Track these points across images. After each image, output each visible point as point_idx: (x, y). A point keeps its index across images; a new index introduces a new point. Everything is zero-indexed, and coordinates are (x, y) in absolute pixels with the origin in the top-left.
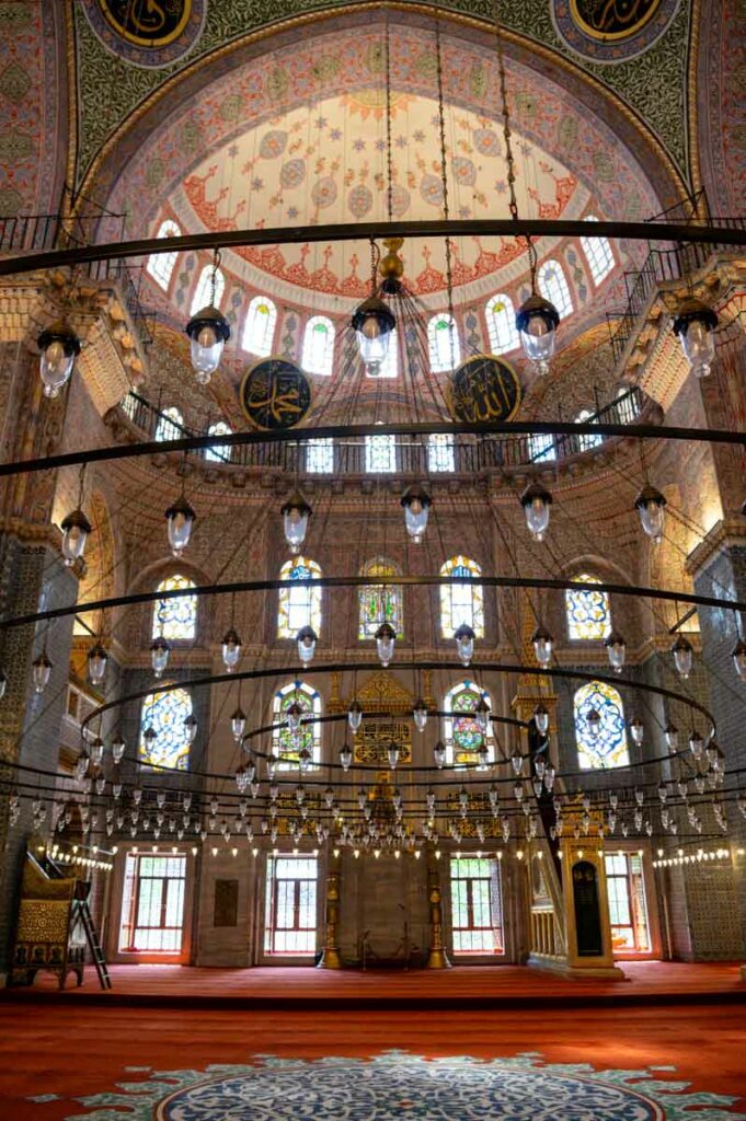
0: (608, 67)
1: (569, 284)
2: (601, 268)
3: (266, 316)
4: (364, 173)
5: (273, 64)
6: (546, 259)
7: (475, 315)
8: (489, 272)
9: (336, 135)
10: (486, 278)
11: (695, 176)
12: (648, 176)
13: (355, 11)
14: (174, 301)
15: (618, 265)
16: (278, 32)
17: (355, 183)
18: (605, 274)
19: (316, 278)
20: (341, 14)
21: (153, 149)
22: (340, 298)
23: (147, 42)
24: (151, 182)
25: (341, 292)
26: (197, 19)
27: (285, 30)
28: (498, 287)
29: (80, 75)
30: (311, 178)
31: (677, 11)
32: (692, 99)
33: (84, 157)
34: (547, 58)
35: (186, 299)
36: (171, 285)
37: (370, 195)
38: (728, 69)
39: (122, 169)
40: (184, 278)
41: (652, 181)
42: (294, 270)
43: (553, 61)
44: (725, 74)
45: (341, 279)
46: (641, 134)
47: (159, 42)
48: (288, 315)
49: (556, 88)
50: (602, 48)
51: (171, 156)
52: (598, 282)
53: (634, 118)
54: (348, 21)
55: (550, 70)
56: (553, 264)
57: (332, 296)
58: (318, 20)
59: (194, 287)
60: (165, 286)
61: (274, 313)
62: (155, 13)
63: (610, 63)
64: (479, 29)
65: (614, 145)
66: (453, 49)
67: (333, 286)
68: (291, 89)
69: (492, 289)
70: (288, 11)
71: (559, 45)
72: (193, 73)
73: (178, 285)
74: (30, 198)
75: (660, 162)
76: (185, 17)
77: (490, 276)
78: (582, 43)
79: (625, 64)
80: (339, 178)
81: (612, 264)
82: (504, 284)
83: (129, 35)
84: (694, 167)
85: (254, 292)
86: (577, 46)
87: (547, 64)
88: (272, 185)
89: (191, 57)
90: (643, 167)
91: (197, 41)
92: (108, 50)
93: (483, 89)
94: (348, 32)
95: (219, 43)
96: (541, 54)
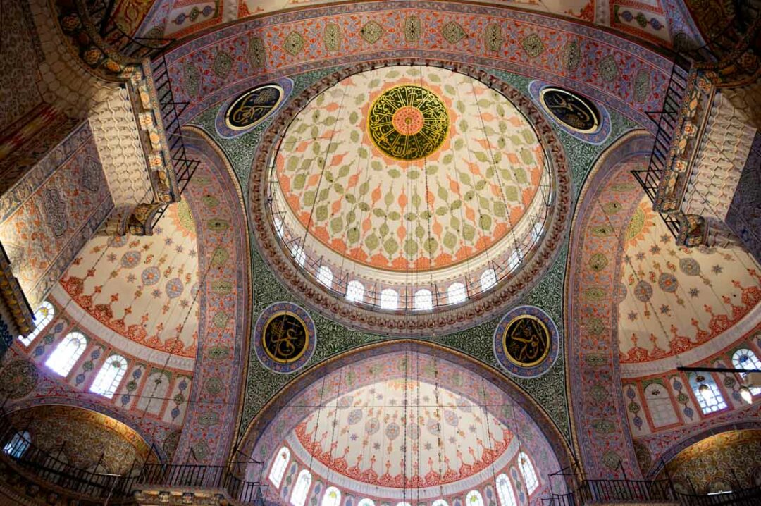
0: (524, 380)
1: (514, 491)
2: (532, 485)
3: (334, 499)
4: (395, 416)
5: (348, 370)
6: (500, 472)
7: (460, 502)
8: (468, 476)
9: (380, 397)
10: (465, 480)
11: (576, 445)
12: (551, 444)
13: (393, 343)
14: (282, 495)
15: (540, 485)
16: (352, 354)
17: (390, 421)
18: (534, 489)
19: (366, 474)
20: (385, 345)
21: (281, 417)
22: (379, 487)
23: (284, 361)
24: (278, 432)
25: (380, 484)
26: (310, 348)
27: (356, 353)
28: (473, 486)
29: (248, 380)
30: (365, 419)
31: (557, 357)
32: (569, 402)
33: (245, 423)
34: (492, 372)
35: (289, 492)
36: (281, 484)
37: (399, 428)
38: (586, 390)
39: (264, 430)
40: (289, 480)
41: (553, 448)
42: (352, 470)
43: (496, 374)
44: (584, 393)
45: (380, 475)
46: (545, 417)
47: (290, 361)
48: (347, 498)
49: (498, 389)
50: (520, 370)
51: (290, 418)
52: (530, 492)
53: (540, 409)
54: (389, 349)
55: (494, 379)
56: (503, 476)
57: (375, 486)
58: (373, 348)
59: (294, 485)
60: (277, 486)
61: (339, 497)
62: (290, 348)
63: (526, 378)
64: (457, 355)
65: (531, 423)
66: (442, 364)
67: (376, 480)
68: (357, 379)
69: (470, 487)
70: (358, 344)
71: (499, 366)
72: (306, 375)
73: (285, 484)
74: (214, 449)
75: (556, 435)
76: (305, 348)
77: (468, 478)
78: (511, 366)
79: (534, 379)
80: (381, 419)
81: (537, 484)
82: (476, 485)
83: (277, 359)
84: (575, 441)
85: (328, 484)
86: (508, 368)
87: (494, 376)
88: (343, 422)
89: (306, 367)
90: (547, 438)
91: (310, 359)
92: (264, 366)
93: (460, 384)
94: (388, 355)
95: (322, 360)
96: (489, 370)
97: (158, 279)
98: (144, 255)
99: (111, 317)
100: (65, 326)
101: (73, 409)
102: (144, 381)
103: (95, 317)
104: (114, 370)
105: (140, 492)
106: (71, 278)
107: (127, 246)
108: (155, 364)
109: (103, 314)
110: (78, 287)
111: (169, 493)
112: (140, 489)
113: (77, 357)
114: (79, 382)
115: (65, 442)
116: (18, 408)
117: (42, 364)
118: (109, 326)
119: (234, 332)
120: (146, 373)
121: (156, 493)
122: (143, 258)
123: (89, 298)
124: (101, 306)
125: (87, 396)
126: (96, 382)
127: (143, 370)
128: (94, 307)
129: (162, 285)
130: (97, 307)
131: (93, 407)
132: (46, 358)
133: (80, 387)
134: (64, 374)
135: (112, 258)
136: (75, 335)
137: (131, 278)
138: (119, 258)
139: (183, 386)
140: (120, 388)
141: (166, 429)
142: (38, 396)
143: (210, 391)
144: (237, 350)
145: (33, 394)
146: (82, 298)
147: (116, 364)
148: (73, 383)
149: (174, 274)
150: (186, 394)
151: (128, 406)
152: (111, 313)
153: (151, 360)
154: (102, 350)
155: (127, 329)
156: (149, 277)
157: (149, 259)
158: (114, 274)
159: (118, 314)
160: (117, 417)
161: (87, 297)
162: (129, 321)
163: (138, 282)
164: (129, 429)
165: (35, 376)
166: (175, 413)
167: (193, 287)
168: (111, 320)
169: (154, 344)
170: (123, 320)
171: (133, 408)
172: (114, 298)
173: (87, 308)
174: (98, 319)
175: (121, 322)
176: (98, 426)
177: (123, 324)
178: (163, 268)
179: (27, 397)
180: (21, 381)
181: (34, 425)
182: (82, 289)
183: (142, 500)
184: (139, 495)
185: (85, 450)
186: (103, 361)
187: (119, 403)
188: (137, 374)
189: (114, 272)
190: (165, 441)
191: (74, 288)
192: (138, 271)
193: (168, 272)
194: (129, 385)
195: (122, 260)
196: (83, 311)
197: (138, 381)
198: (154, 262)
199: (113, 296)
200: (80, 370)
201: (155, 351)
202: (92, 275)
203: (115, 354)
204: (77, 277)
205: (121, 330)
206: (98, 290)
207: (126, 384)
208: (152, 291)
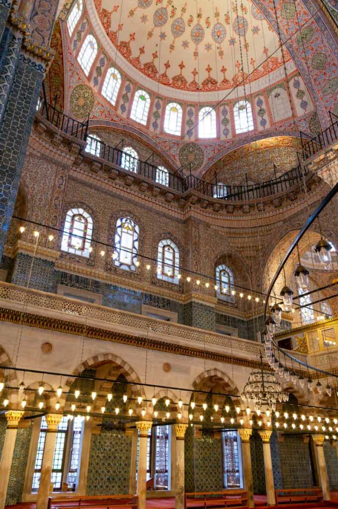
97: (225, 30)
98: (203, 22)
99: (216, 83)
100: (193, 109)
101: (235, 151)
102: (267, 103)
103: (207, 91)
104: (243, 113)
105: (311, 163)
106: (173, 79)
107: (187, 28)
108: (266, 88)
109: (210, 85)
110: (182, 81)
111: (332, 150)
112: (308, 162)
113: (214, 122)
114: (226, 134)
115: (246, 174)
116: (204, 172)
117: (197, 139)
118: (219, 89)
119: (306, 10)
120: (265, 97)
121: (322, 157)
122: (204, 25)
123: (194, 83)
124: (205, 81)
125: (237, 138)
126: (237, 127)
127: (262, 98)
128: (201, 86)
129: (230, 33)
130: (203, 84)
131: (245, 142)
132: (197, 135)
133: (230, 136)
134: (214, 135)
135: (185, 44)
136: (203, 110)
137: (208, 47)
138: (189, 40)
139: (297, 84)
140: (255, 120)
141: (305, 120)
142: (209, 159)
143: (317, 68)
144: (318, 20)
145: (206, 159)
146: (189, 85)
147: (242, 108)
148: (223, 137)
149: (233, 16)
150: (303, 87)
151: (268, 126)
152: (215, 81)
153: (262, 87)
154: (227, 107)
155: (232, 82)
156: (218, 35)
157: (208, 23)
158: (196, 54)
159: (219, 78)
160: (265, 136)
161: (192, 83)
162: (229, 76)
163: (214, 45)
164: (279, 138)
165: (199, 149)
166: (304, 105)
167: (252, 12)
168: (218, 84)
169: (256, 75)
170: (225, 79)
171: (272, 124)
172: (209, 70)
173: (198, 89)
174: (210, 90)
175: (225, 81)
176: (258, 151)
177: (227, 81)
178: (222, 19)
179: (204, 163)
180: (193, 157)
181: (221, 176)
182: (185, 80)
183: (316, 167)
184: (311, 166)
185: (262, 171)
186: (232, 112)
187: (261, 128)
188: (260, 103)
189: (194, 53)
190: (310, 127)
191: (180, 83)
192: (208, 38)
193: (227, 20)
194: (259, 113)
195: (192, 40)
196: (196, 93)
197: (264, 107)
198: (213, 21)
199: (207, 69)
200: (223, 127)
201: (261, 79)
202: (184, 66)
203: (236, 103)
204: (176, 75)
205: (228, 86)
206: (195, 73)
207: (257, 114)
208: (229, 43)
